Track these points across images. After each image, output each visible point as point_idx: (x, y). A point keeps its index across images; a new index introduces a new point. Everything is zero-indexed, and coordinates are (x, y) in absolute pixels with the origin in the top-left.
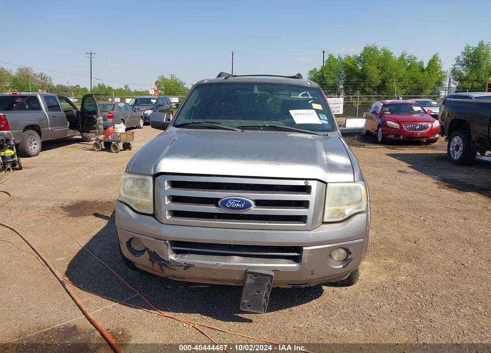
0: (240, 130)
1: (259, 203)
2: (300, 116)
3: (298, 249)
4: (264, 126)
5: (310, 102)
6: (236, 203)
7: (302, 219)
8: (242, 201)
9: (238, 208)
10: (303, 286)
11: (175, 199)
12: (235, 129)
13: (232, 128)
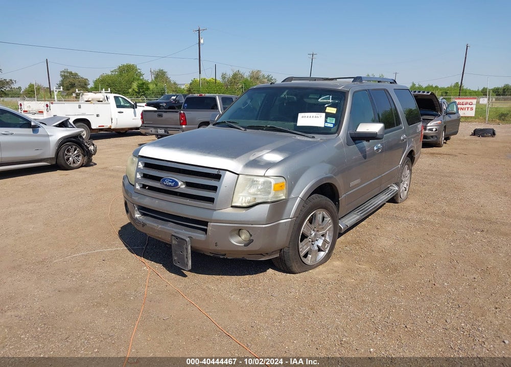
0: (243, 129)
1: (189, 185)
2: (305, 119)
3: (206, 223)
4: (266, 126)
5: (326, 106)
6: (170, 182)
7: (211, 200)
8: (173, 181)
9: (170, 186)
10: (221, 257)
11: (145, 176)
12: (241, 128)
13: (239, 127)
